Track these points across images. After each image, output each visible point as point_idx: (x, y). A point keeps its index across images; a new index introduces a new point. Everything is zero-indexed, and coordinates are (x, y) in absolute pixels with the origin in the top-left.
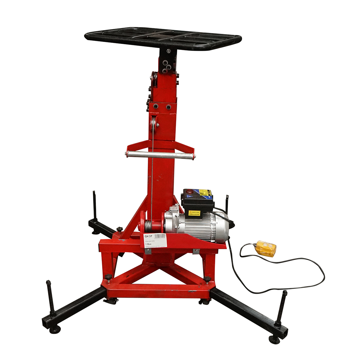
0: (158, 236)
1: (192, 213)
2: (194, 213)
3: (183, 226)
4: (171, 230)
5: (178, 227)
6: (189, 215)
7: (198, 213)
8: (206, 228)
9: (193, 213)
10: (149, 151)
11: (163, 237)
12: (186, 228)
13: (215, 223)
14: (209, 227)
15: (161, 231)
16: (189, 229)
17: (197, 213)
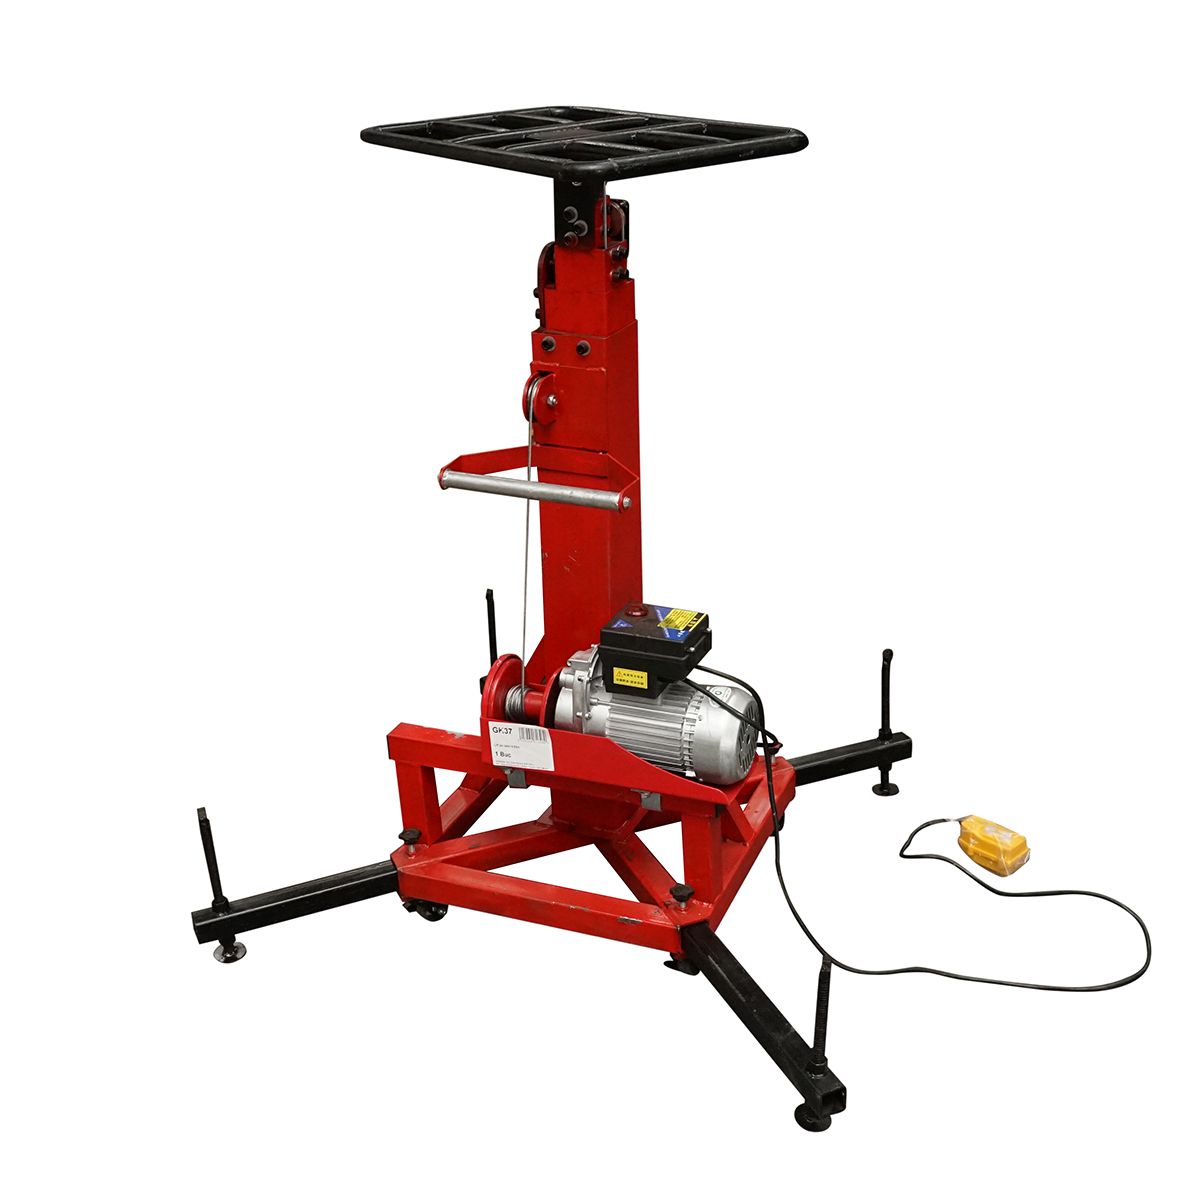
0: (529, 735)
1: (623, 676)
2: (630, 678)
3: (603, 713)
4: (571, 721)
5: (587, 715)
6: (615, 682)
7: (640, 680)
8: (666, 729)
9: (624, 678)
10: (540, 481)
11: (542, 738)
12: (612, 720)
13: (694, 717)
14: (679, 726)
15: (539, 718)
16: (619, 725)
17: (638, 679)
